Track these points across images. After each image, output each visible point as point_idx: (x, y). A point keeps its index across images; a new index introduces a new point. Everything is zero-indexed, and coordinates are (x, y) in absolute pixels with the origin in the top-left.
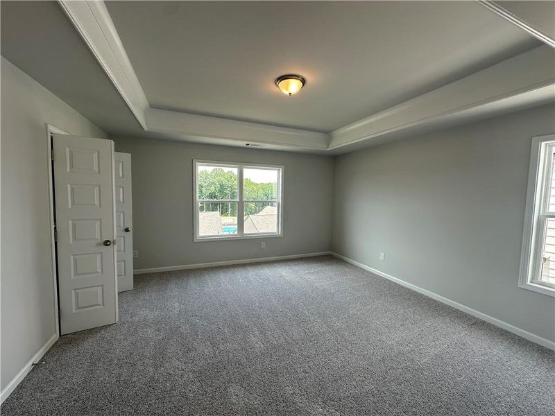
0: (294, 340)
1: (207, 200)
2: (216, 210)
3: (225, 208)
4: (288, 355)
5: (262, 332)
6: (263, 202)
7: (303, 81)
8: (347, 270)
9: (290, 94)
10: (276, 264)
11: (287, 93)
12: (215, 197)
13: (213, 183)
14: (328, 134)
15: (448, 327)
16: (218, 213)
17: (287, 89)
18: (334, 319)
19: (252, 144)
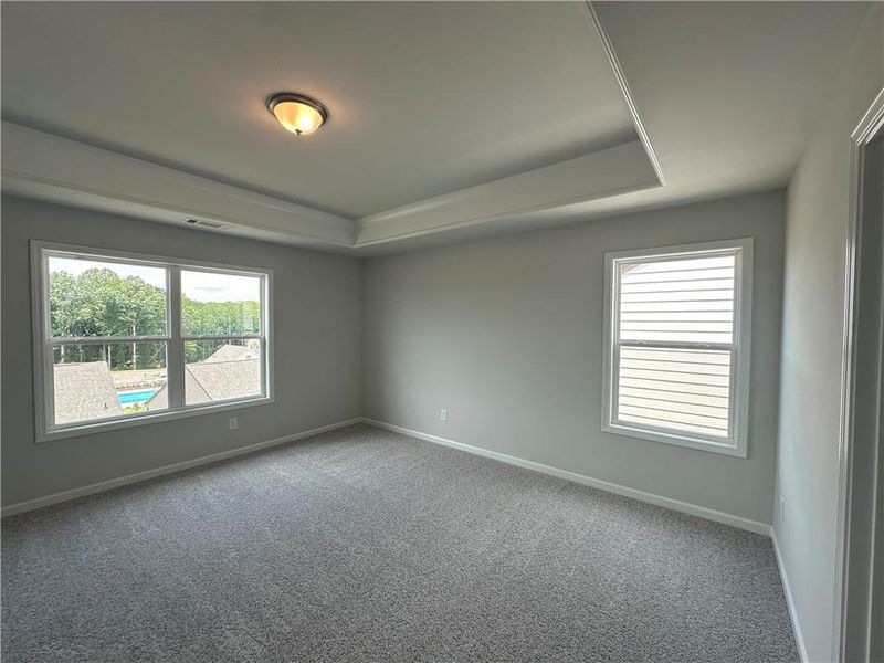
0: (326, 607)
1: (70, 337)
2: (97, 358)
3: (122, 352)
4: (320, 645)
5: (252, 615)
6: (216, 339)
7: (325, 114)
8: (394, 444)
9: (298, 131)
10: (263, 458)
11: (291, 129)
12: (94, 329)
13: (88, 300)
14: (353, 220)
15: (539, 502)
16: (103, 366)
17: (292, 120)
18: (390, 538)
19: (202, 221)
